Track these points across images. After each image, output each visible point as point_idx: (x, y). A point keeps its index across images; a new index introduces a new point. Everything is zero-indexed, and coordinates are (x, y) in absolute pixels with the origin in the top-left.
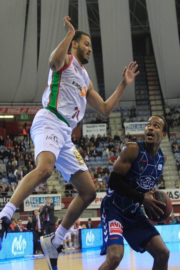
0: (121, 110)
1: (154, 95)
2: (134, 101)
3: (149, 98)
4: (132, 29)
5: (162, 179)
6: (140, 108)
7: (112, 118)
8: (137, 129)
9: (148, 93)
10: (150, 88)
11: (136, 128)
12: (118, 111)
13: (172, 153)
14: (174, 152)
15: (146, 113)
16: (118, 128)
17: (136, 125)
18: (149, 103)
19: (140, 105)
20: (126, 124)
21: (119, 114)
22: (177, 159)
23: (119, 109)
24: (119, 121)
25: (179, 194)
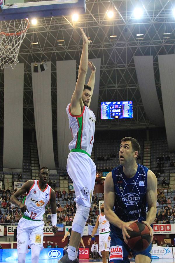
0: (13, 174)
1: (35, 166)
2: (21, 169)
3: (31, 168)
4: (24, 125)
6: (25, 174)
7: (7, 178)
9: (31, 165)
10: (32, 162)
12: (11, 174)
15: (28, 177)
16: (10, 185)
17: (22, 184)
18: (31, 172)
19: (25, 172)
20: (15, 183)
21: (11, 176)
23: (12, 173)
24: (10, 180)
25: (45, 229)
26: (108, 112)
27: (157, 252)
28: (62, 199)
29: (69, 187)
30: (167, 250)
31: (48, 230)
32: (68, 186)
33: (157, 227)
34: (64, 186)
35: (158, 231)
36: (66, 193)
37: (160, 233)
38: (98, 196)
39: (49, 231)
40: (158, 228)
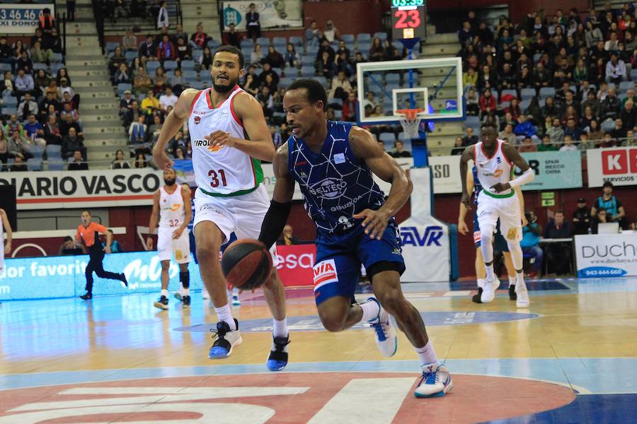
5: (81, 144)
8: (10, 22)
11: (8, 18)
13: (110, 84)
14: (115, 82)
17: (8, 11)
22: (123, 97)
25: (125, 182)
27: (616, 251)
28: (191, 64)
29: (221, 14)
31: (137, 183)
32: (216, 13)
33: (618, 157)
34: (199, 13)
35: (624, 170)
36: (208, 39)
37: (632, 178)
38: (351, 48)
39: (139, 190)
40: (622, 161)
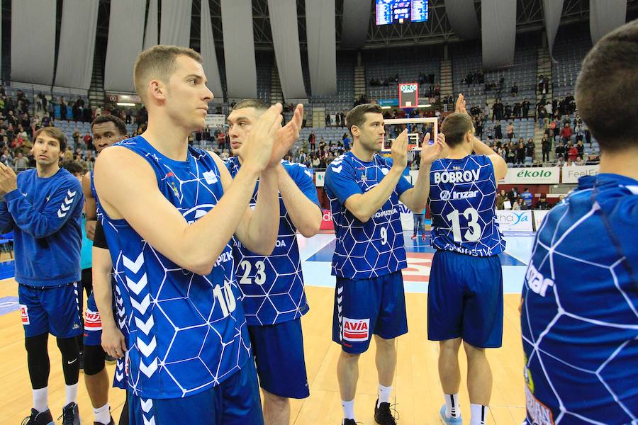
26: (388, 13)
30: (519, 217)
